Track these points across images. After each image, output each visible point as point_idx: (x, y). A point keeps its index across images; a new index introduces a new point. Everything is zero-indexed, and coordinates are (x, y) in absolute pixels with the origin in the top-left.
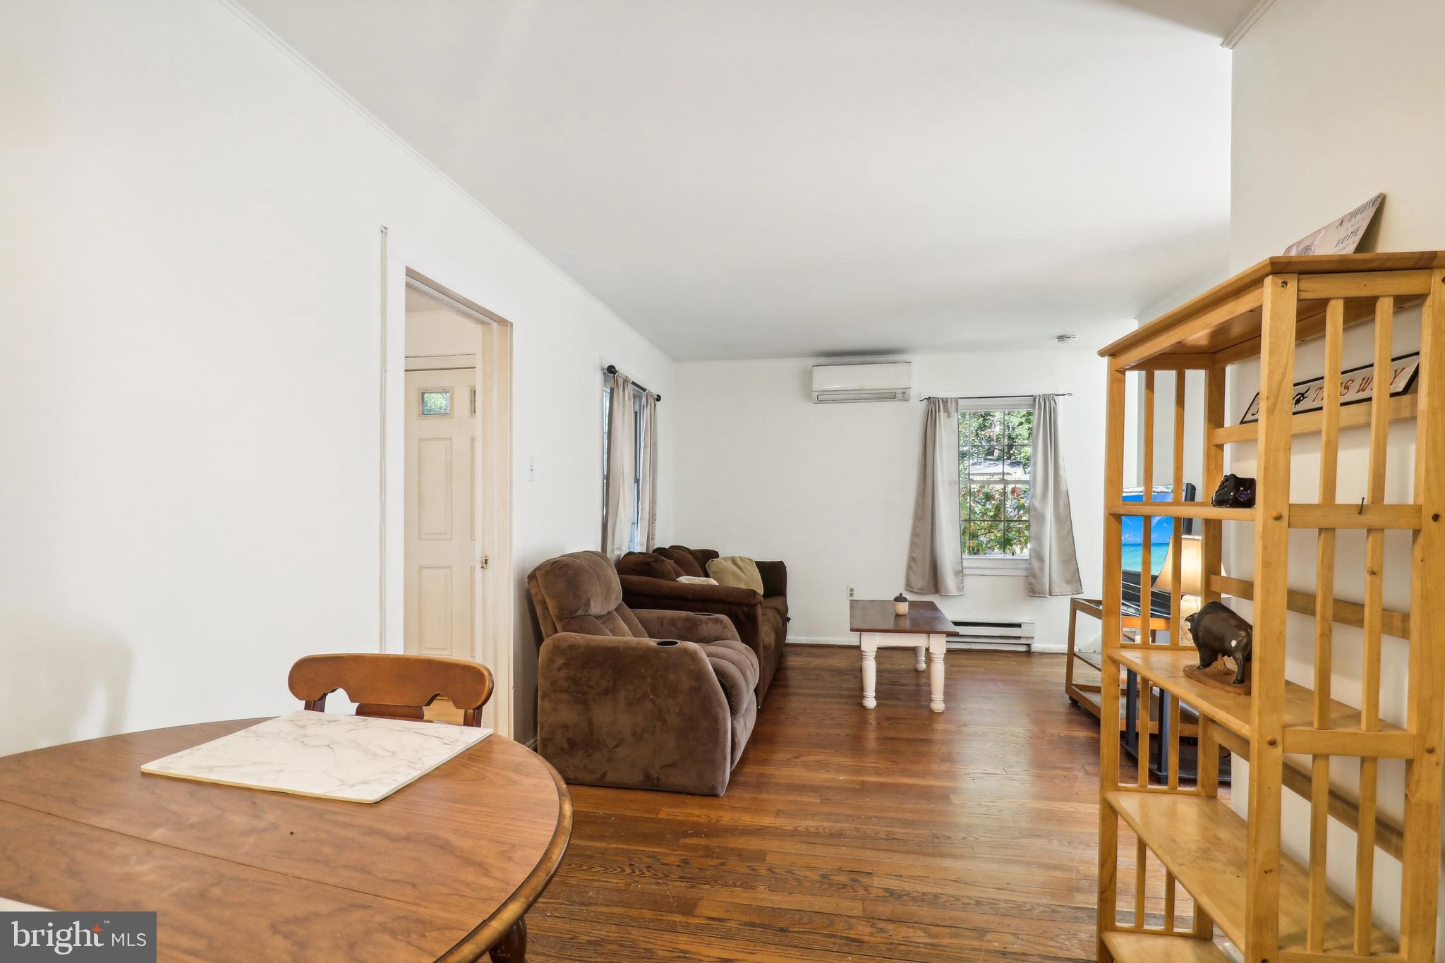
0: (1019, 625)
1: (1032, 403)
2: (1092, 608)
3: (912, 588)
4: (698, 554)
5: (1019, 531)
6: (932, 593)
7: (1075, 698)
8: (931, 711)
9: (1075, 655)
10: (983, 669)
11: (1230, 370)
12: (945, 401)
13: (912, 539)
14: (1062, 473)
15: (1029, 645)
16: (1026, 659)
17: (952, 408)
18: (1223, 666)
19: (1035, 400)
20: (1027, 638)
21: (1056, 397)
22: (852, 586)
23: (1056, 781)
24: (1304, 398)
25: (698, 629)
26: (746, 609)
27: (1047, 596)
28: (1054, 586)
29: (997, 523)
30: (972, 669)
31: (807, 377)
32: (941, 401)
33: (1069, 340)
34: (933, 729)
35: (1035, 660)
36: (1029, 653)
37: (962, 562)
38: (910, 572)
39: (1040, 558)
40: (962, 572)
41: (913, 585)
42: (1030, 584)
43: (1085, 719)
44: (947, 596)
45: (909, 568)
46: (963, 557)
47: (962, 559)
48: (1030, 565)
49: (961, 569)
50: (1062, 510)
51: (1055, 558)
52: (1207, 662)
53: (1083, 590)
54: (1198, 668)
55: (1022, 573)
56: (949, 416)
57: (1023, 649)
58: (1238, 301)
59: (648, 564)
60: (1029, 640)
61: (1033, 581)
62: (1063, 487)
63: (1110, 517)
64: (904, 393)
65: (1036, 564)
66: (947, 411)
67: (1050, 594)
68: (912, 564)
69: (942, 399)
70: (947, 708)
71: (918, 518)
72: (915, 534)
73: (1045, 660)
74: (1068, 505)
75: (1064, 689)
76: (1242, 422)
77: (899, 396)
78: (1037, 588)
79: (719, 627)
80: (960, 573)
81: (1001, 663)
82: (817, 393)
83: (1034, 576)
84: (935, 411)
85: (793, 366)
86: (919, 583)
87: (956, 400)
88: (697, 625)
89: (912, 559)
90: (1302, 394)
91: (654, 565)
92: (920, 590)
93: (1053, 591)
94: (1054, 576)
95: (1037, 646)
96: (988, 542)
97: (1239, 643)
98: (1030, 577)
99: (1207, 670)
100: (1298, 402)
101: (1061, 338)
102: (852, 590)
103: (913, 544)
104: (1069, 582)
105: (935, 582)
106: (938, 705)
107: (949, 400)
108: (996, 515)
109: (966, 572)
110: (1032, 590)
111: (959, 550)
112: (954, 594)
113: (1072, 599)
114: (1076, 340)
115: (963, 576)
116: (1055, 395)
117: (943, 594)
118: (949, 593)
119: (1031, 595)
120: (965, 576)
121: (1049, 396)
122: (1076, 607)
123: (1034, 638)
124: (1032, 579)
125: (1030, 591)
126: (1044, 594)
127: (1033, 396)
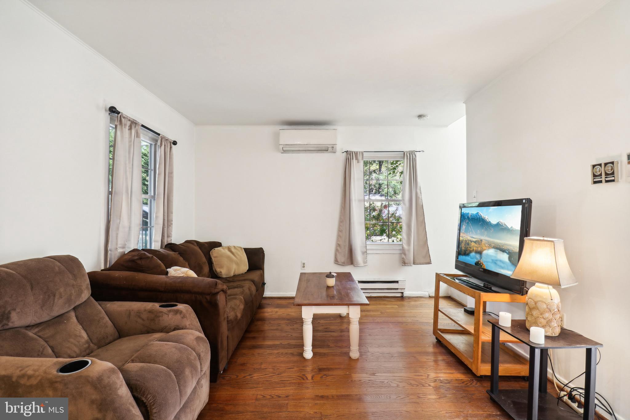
0: (397, 282)
1: (403, 156)
3: (338, 262)
4: (206, 245)
6: (349, 265)
7: (439, 339)
8: (350, 358)
9: (439, 310)
12: (356, 153)
13: (338, 233)
15: (402, 293)
16: (402, 303)
17: (360, 157)
19: (404, 154)
20: (401, 289)
21: (415, 153)
22: (303, 262)
25: (159, 320)
26: (208, 297)
27: (412, 265)
31: (277, 136)
32: (354, 153)
33: (425, 118)
35: (405, 303)
36: (402, 298)
37: (366, 247)
38: (337, 253)
39: (408, 243)
40: (366, 252)
41: (339, 260)
42: (403, 258)
44: (358, 267)
45: (337, 250)
47: (366, 245)
48: (403, 247)
49: (365, 250)
50: (420, 216)
51: (416, 243)
55: (398, 252)
56: (358, 162)
57: (399, 295)
59: (133, 261)
60: (403, 290)
64: (333, 147)
65: (406, 248)
66: (357, 159)
67: (414, 263)
68: (338, 248)
69: (354, 152)
70: (361, 355)
71: (341, 221)
72: (340, 231)
73: (412, 303)
77: (330, 149)
78: (406, 261)
79: (178, 317)
80: (365, 253)
82: (282, 146)
83: (405, 254)
84: (351, 159)
85: (269, 130)
86: (341, 259)
87: (362, 153)
88: (159, 317)
89: (338, 245)
91: (139, 262)
92: (342, 263)
94: (416, 253)
95: (407, 293)
98: (402, 254)
101: (420, 116)
102: (304, 264)
103: (339, 236)
104: (423, 257)
105: (351, 259)
106: (354, 354)
107: (358, 153)
109: (368, 252)
110: (403, 262)
111: (365, 239)
112: (362, 265)
113: (436, 274)
114: (428, 117)
115: (367, 255)
116: (416, 152)
117: (356, 266)
118: (359, 265)
119: (404, 265)
120: (368, 255)
121: (412, 152)
122: (439, 278)
123: (405, 289)
124: (403, 256)
125: (402, 262)
126: (410, 264)
127: (403, 152)
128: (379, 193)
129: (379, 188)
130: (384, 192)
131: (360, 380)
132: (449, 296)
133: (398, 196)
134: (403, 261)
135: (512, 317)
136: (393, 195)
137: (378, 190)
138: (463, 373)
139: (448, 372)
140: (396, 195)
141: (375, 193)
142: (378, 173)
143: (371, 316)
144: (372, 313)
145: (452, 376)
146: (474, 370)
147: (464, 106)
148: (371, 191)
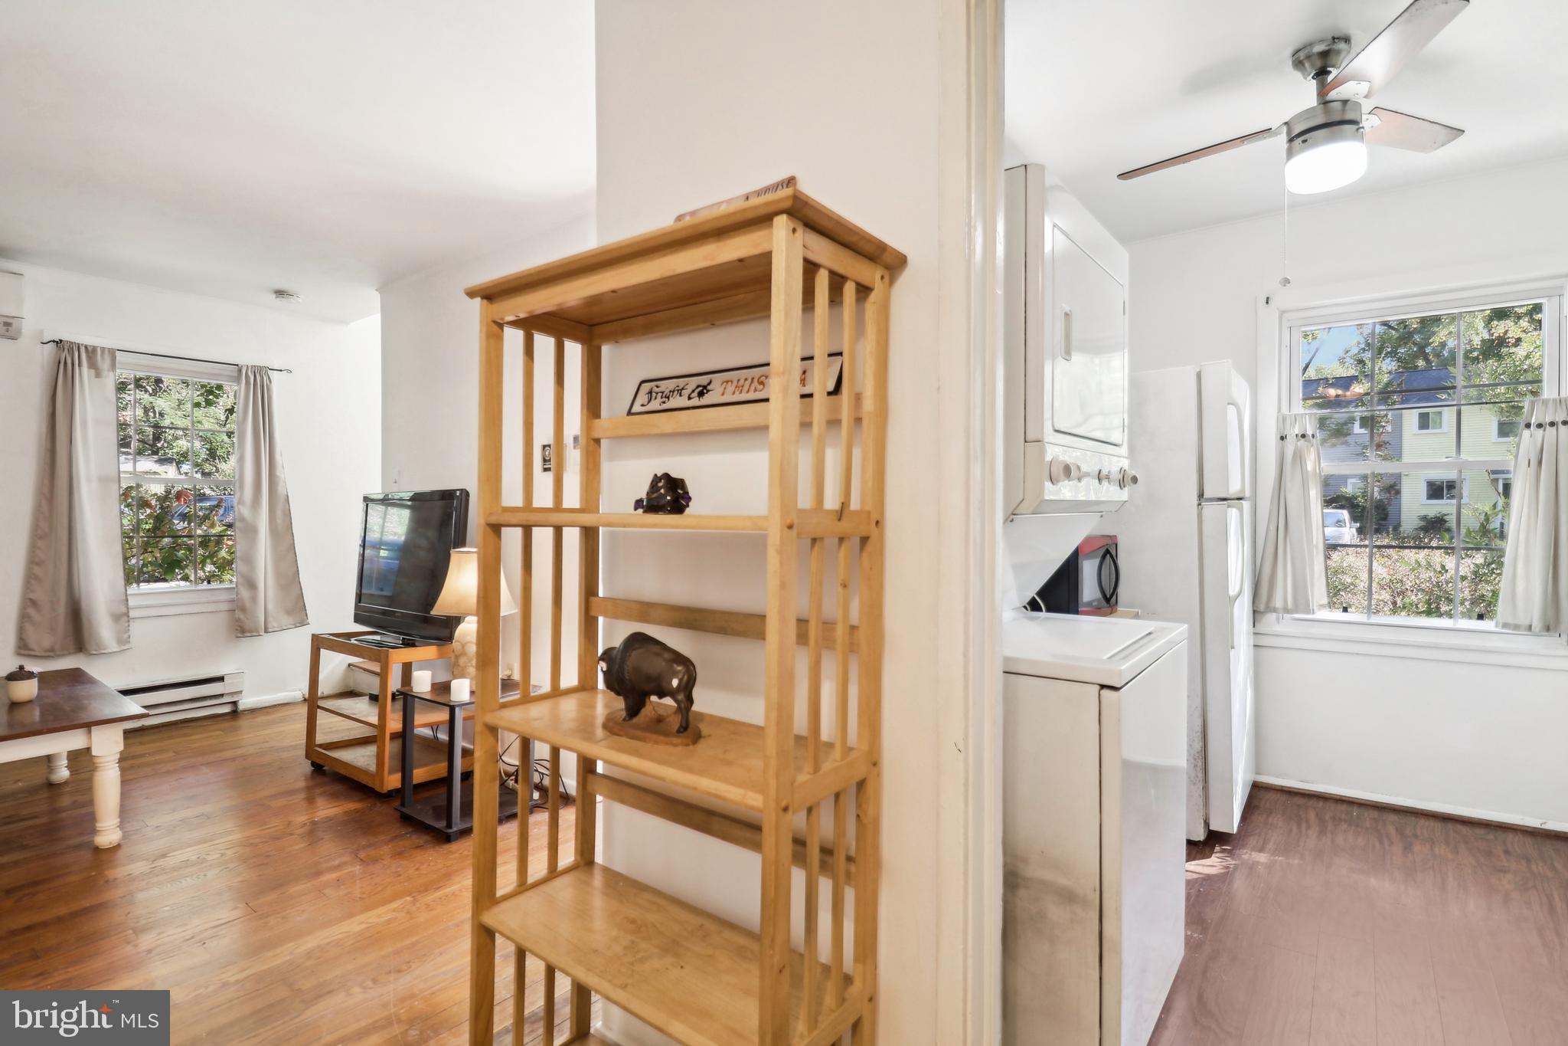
0: (221, 679)
1: (236, 374)
2: (340, 642)
3: (30, 649)
5: (189, 549)
6: (74, 654)
7: (318, 761)
8: (97, 850)
9: (319, 707)
10: (171, 754)
11: (606, 349)
12: (91, 351)
13: (28, 570)
14: (279, 472)
15: (235, 703)
16: (233, 723)
17: (104, 364)
18: (653, 712)
19: (240, 371)
20: (232, 694)
21: (270, 372)
23: (327, 891)
24: (708, 391)
27: (262, 633)
28: (270, 619)
29: (158, 539)
30: (152, 758)
32: (82, 349)
33: (291, 299)
34: (107, 881)
35: (244, 722)
36: (235, 713)
37: (127, 600)
38: (27, 624)
39: (252, 585)
40: (127, 614)
41: (35, 646)
42: (238, 620)
43: (338, 788)
44: (101, 654)
45: (24, 618)
46: (128, 592)
47: (126, 595)
48: (237, 594)
49: (124, 610)
50: (279, 521)
51: (271, 583)
52: (634, 709)
53: (309, 620)
54: (624, 720)
55: (225, 607)
56: (98, 375)
57: (227, 709)
58: (721, 244)
60: (235, 696)
61: (242, 617)
62: (281, 490)
63: (488, 529)
64: (8, 325)
65: (245, 593)
66: (94, 365)
67: (266, 631)
68: (31, 611)
69: (85, 347)
70: (126, 835)
71: (41, 536)
73: (261, 719)
74: (288, 514)
75: (303, 752)
76: (629, 413)
78: (248, 625)
80: (122, 617)
81: (199, 739)
83: (243, 609)
84: (72, 363)
86: (42, 640)
87: (112, 353)
89: (28, 604)
90: (705, 387)
92: (46, 650)
93: (269, 626)
94: (270, 606)
95: (246, 702)
96: (144, 565)
97: (680, 681)
98: (237, 611)
99: (635, 720)
100: (701, 394)
101: (280, 293)
103: (31, 579)
104: (289, 613)
105: (77, 639)
106: (107, 835)
107: (99, 350)
108: (155, 529)
109: (132, 614)
110: (239, 628)
111: (122, 582)
112: (115, 650)
113: (313, 635)
114: (300, 300)
115: (129, 621)
116: (270, 369)
117: (95, 652)
118: (104, 649)
119: (240, 635)
120: (131, 621)
121: (261, 368)
122: (319, 643)
123: (241, 692)
124: (239, 614)
125: (237, 630)
126: (258, 632)
127: (237, 365)
128: (155, 453)
129: (157, 438)
130: (174, 451)
131: (130, 874)
132: (349, 690)
133: (222, 466)
134: (240, 626)
135: (433, 676)
136: (207, 459)
137: (151, 442)
138: (360, 800)
139: (330, 806)
140: (217, 461)
141: (140, 453)
142: (150, 389)
143: (148, 765)
144: (148, 759)
145: (337, 809)
146: (377, 789)
147: (377, 296)
148: (124, 443)
